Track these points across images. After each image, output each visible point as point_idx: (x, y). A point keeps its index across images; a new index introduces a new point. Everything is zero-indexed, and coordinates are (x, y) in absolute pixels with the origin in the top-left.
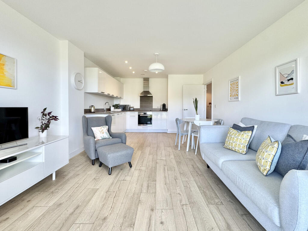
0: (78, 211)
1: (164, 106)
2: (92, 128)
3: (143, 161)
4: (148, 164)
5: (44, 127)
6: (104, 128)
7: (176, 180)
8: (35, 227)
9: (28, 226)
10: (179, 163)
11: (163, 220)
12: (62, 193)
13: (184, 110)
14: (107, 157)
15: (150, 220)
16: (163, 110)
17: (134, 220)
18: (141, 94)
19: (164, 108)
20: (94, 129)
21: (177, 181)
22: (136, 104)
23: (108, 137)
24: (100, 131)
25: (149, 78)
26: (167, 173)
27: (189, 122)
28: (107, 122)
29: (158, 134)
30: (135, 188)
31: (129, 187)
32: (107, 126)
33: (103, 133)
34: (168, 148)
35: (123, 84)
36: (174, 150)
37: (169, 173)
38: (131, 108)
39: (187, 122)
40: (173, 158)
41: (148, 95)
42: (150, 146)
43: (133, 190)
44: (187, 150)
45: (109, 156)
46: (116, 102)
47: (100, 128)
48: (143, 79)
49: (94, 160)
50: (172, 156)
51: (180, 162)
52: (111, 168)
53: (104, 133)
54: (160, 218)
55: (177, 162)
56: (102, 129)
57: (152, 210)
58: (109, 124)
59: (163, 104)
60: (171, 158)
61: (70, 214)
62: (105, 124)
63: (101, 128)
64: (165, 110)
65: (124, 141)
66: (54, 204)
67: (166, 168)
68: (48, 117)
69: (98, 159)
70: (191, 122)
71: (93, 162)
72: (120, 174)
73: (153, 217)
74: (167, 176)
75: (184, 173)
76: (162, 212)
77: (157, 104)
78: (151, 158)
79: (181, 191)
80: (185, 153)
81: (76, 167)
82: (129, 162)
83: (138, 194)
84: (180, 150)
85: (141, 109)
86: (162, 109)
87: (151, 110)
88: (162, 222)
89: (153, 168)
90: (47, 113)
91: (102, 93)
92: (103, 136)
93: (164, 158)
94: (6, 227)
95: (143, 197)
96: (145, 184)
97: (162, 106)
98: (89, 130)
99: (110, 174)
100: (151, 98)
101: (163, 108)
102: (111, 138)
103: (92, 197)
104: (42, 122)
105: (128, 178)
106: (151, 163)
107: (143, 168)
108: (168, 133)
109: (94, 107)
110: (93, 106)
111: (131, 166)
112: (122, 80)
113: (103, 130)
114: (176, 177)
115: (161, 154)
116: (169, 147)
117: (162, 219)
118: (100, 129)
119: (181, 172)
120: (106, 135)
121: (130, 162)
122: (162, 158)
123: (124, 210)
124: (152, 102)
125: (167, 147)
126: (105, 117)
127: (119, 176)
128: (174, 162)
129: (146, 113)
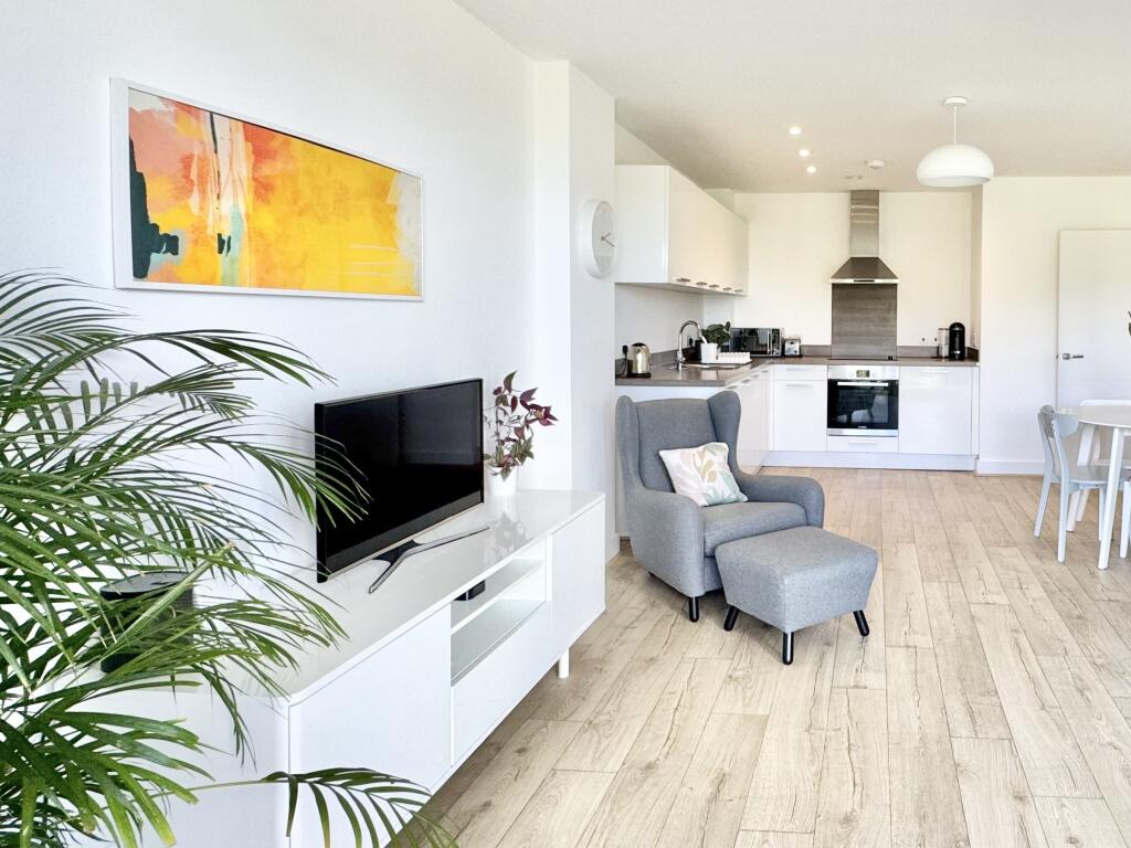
0: (731, 791)
1: (956, 332)
2: (662, 453)
3: (908, 610)
4: (934, 623)
5: (506, 452)
6: (715, 454)
7: (1082, 694)
8: (605, 835)
9: (581, 831)
10: (1077, 622)
11: (1076, 833)
12: (628, 726)
13: (1067, 357)
14: (778, 587)
15: (1023, 829)
16: (951, 357)
17: (960, 829)
18: (841, 273)
19: (959, 347)
20: (672, 458)
21: (1090, 697)
22: (811, 322)
23: (733, 497)
24: (698, 469)
25: (877, 192)
26: (1035, 664)
27: (1113, 428)
28: (718, 423)
29: (932, 477)
30: (919, 718)
31: (894, 716)
32: (724, 445)
33: (713, 477)
34: (1005, 552)
35: (745, 220)
36: (1037, 563)
37: (1045, 665)
38: (787, 346)
39: (1097, 426)
40: (1040, 599)
41: (877, 281)
42: (914, 542)
43: (915, 728)
44: (1103, 562)
45: (786, 582)
46: (712, 316)
47: (697, 455)
48: (846, 197)
49: (697, 598)
50: (1036, 591)
51: (1079, 617)
52: (792, 634)
53: (719, 476)
54: (1060, 826)
55: (1066, 617)
56: (705, 461)
57: (1020, 798)
58: (729, 435)
59: (953, 326)
60: (1034, 600)
61: (709, 802)
62: (711, 435)
63: (702, 456)
64: (962, 358)
65: (813, 517)
66: (624, 764)
67: (1023, 639)
68: (521, 410)
69: (716, 595)
70: (1122, 429)
71: (692, 610)
72: (829, 660)
73: (1032, 820)
74: (1039, 673)
75: (1109, 664)
76: (1063, 805)
77: (918, 323)
78: (938, 594)
79: (1118, 734)
80: (1093, 575)
81: (626, 628)
82: (855, 613)
83: (939, 742)
84: (1064, 563)
85: (837, 351)
86: (945, 352)
87: (890, 358)
88: (1071, 839)
89: (968, 642)
90: (518, 395)
91: (682, 283)
92: (715, 492)
93: (1002, 599)
94: (502, 832)
95: (963, 750)
96: (955, 704)
97: (945, 334)
98: (649, 462)
99: (789, 659)
100: (888, 292)
101: (952, 348)
102: (746, 499)
103: (759, 744)
104: (497, 434)
105: (872, 679)
106: (947, 617)
107: (924, 641)
108: (979, 472)
109: (647, 351)
110: (641, 345)
111: (864, 630)
112: (739, 198)
113: (710, 463)
114: (1081, 680)
115: (980, 577)
116: (1008, 545)
117: (1069, 829)
118: (698, 459)
119: (1099, 661)
120: (726, 488)
121: (862, 612)
122: (991, 599)
123: (908, 791)
124: (892, 315)
125: (997, 544)
126: (709, 401)
127: (829, 670)
128: (1051, 615)
129: (868, 374)
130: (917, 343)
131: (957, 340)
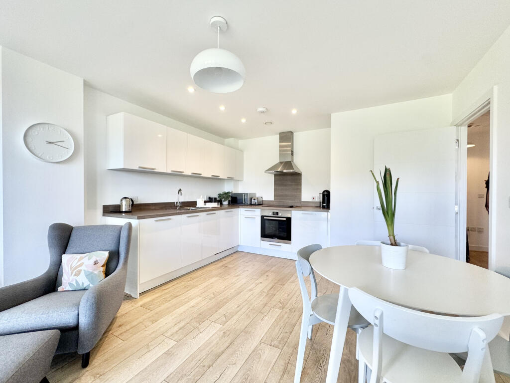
16: (322, 207)
18: (272, 168)
22: (266, 192)
25: (292, 133)
32: (107, 253)
38: (253, 200)
53: (83, 272)
59: (324, 192)
85: (273, 203)
87: (291, 206)
92: (77, 282)
100: (297, 176)
101: (323, 203)
124: (299, 187)
129: (277, 213)
130: (310, 200)
131: (326, 198)
